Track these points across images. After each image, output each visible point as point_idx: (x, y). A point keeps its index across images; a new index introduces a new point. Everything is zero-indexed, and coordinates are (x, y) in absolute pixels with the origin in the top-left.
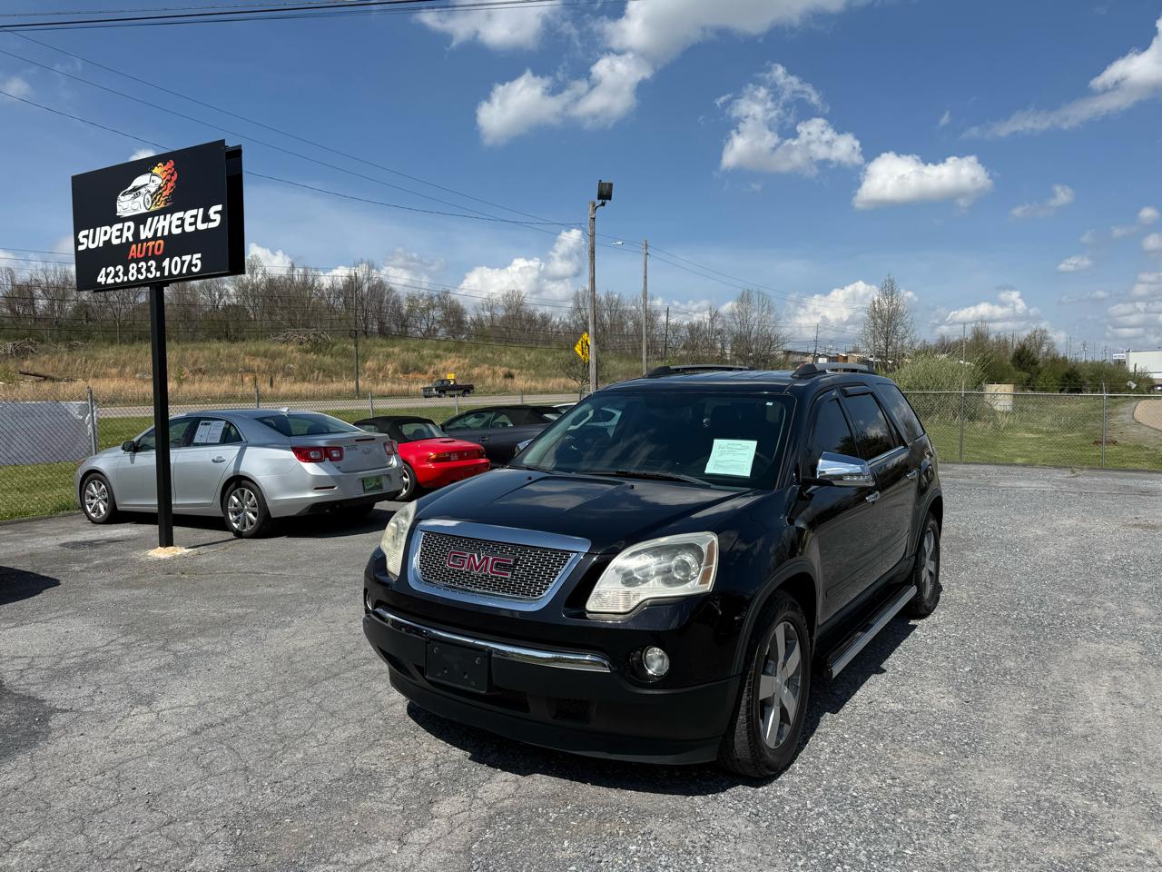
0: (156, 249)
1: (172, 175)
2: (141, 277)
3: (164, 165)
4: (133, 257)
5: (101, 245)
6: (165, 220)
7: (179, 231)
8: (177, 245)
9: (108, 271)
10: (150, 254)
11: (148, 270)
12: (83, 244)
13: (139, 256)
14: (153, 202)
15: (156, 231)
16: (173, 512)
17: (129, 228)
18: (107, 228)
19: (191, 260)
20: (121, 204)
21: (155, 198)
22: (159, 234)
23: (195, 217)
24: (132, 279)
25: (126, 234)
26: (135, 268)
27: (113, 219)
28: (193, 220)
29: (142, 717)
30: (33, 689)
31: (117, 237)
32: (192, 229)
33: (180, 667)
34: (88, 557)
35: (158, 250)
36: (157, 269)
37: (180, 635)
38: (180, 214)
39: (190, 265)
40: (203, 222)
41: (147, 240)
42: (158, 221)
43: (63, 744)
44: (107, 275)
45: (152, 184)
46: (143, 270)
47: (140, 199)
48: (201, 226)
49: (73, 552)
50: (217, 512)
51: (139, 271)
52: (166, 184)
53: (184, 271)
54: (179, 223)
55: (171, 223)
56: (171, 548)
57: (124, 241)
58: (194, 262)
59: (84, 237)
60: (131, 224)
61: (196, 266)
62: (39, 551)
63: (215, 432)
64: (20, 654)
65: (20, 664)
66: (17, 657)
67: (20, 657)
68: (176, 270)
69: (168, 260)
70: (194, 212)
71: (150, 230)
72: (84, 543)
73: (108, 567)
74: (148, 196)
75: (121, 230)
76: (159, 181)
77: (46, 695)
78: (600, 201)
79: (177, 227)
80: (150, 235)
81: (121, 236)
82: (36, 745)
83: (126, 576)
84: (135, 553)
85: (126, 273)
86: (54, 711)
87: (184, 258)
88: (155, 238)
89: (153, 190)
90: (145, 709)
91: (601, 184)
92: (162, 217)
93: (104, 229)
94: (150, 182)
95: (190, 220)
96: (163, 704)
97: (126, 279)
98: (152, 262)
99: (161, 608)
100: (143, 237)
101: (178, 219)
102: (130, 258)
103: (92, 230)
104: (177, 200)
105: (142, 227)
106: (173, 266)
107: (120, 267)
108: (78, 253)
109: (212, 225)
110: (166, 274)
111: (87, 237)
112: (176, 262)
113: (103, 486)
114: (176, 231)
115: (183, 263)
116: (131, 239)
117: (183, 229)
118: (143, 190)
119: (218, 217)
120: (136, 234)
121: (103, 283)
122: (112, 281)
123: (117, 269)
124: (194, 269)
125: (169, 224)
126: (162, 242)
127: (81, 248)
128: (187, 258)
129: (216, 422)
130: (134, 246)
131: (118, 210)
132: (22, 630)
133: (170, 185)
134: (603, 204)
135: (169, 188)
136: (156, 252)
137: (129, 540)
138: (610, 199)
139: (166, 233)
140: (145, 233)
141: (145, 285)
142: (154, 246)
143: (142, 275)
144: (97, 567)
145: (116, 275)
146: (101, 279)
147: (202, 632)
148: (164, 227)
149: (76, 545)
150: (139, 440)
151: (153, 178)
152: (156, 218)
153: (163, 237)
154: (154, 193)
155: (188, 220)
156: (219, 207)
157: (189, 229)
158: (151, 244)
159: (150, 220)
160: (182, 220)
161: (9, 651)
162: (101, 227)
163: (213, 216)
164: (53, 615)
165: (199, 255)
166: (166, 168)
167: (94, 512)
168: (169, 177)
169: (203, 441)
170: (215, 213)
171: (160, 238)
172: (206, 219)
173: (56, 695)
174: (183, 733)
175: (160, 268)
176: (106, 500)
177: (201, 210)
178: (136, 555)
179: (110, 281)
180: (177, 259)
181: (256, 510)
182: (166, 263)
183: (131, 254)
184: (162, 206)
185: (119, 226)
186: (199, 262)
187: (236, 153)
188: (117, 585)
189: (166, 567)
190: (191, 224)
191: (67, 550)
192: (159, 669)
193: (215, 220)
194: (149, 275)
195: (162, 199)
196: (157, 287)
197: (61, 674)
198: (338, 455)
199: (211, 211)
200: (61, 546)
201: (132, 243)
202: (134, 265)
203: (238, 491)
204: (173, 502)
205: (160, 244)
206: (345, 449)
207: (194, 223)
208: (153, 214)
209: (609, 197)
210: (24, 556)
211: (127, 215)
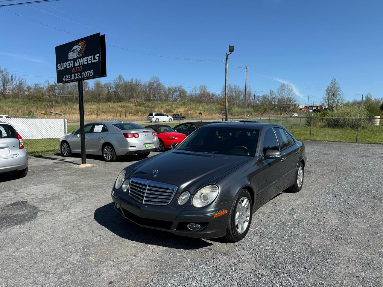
0: (80, 69)
1: (84, 45)
2: (76, 78)
5: (64, 68)
6: (82, 60)
8: (86, 67)
10: (78, 71)
11: (78, 76)
12: (59, 68)
13: (75, 72)
14: (79, 54)
15: (80, 63)
16: (86, 153)
17: (72, 63)
18: (66, 63)
20: (70, 55)
22: (81, 64)
23: (91, 58)
24: (73, 79)
27: (67, 60)
28: (90, 59)
29: (65, 214)
30: (35, 204)
31: (68, 66)
32: (90, 62)
33: (80, 199)
34: (60, 166)
36: (80, 76)
37: (82, 190)
38: (87, 58)
39: (90, 74)
40: (93, 60)
41: (77, 66)
43: (40, 220)
44: (66, 78)
45: (79, 48)
46: (76, 76)
47: (75, 53)
48: (93, 61)
49: (56, 165)
50: (100, 154)
51: (75, 76)
52: (82, 48)
53: (88, 76)
54: (86, 60)
55: (84, 60)
56: (85, 164)
57: (70, 67)
58: (91, 73)
59: (59, 66)
60: (72, 61)
61: (91, 74)
62: (47, 164)
63: (100, 128)
64: (34, 194)
65: (33, 197)
66: (33, 195)
67: (34, 195)
68: (86, 75)
69: (83, 72)
70: (90, 57)
71: (78, 63)
72: (60, 162)
73: (66, 170)
74: (77, 52)
75: (70, 63)
76: (80, 47)
77: (38, 206)
78: (230, 53)
79: (86, 62)
80: (78, 65)
81: (70, 65)
82: (32, 220)
83: (70, 172)
85: (71, 77)
86: (39, 211)
87: (88, 72)
88: (79, 66)
89: (79, 50)
90: (66, 211)
91: (230, 47)
92: (81, 59)
93: (65, 63)
94: (78, 48)
96: (72, 210)
97: (71, 79)
98: (79, 73)
99: (78, 182)
100: (76, 65)
101: (86, 59)
103: (61, 64)
104: (85, 53)
105: (76, 62)
106: (85, 74)
107: (69, 75)
108: (57, 71)
109: (96, 61)
110: (83, 77)
111: (60, 66)
113: (67, 145)
114: (86, 63)
115: (88, 73)
116: (72, 66)
118: (76, 50)
119: (98, 58)
120: (74, 64)
122: (67, 80)
124: (91, 75)
125: (83, 61)
126: (81, 67)
127: (58, 70)
128: (89, 72)
129: (100, 125)
130: (73, 68)
131: (69, 57)
132: (36, 187)
133: (84, 48)
134: (231, 54)
136: (80, 70)
139: (83, 64)
141: (77, 81)
142: (79, 68)
144: (62, 169)
145: (68, 78)
146: (64, 80)
147: (89, 189)
150: (78, 131)
151: (79, 46)
152: (80, 59)
153: (82, 65)
156: (98, 55)
157: (89, 62)
158: (78, 67)
159: (78, 60)
160: (87, 59)
161: (31, 193)
163: (96, 58)
164: (46, 183)
165: (92, 71)
166: (82, 43)
167: (65, 153)
168: (83, 46)
169: (96, 131)
170: (97, 57)
171: (81, 66)
172: (94, 59)
173: (40, 206)
174: (76, 219)
175: (81, 75)
176: (68, 150)
177: (93, 56)
178: (75, 166)
180: (86, 72)
181: (112, 153)
182: (83, 74)
183: (73, 71)
184: (81, 55)
185: (69, 62)
186: (92, 73)
187: (104, 37)
188: (67, 175)
189: (83, 170)
190: (90, 61)
192: (73, 200)
193: (97, 59)
194: (78, 78)
195: (81, 53)
196: (80, 81)
197: (44, 200)
198: (137, 136)
199: (96, 56)
200: (54, 163)
201: (73, 67)
202: (73, 74)
203: (107, 147)
204: (86, 150)
205: (81, 68)
206: (139, 134)
207: (91, 60)
208: (78, 58)
209: (233, 51)
210: (42, 166)
211: (71, 59)
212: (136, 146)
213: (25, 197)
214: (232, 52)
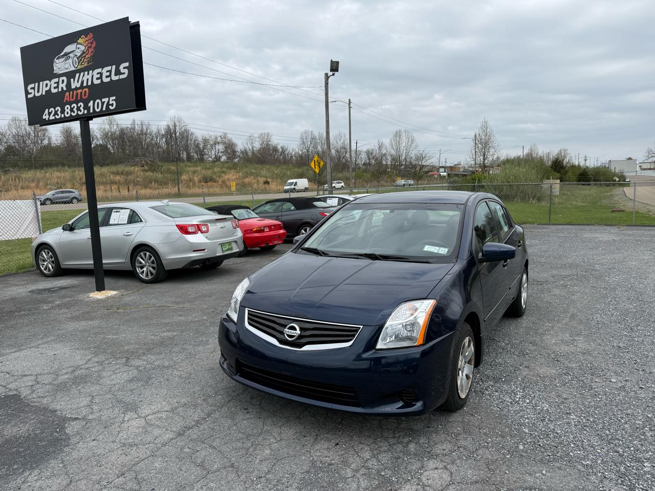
0: (83, 95)
1: (92, 43)
3: (86, 37)
4: (67, 101)
5: (44, 93)
6: (88, 74)
7: (99, 81)
8: (97, 91)
9: (50, 111)
10: (79, 98)
11: (78, 109)
12: (31, 93)
13: (72, 100)
14: (79, 63)
15: (82, 82)
16: (104, 269)
17: (63, 81)
18: (48, 82)
19: (109, 101)
20: (56, 65)
21: (81, 60)
22: (85, 84)
23: (110, 71)
24: (67, 116)
25: (61, 85)
26: (69, 108)
27: (51, 75)
28: (108, 74)
29: (134, 424)
30: (45, 401)
31: (55, 88)
32: (108, 80)
33: (145, 379)
34: (50, 299)
35: (85, 96)
36: (84, 109)
37: (135, 354)
38: (99, 70)
39: (108, 104)
40: (116, 75)
41: (76, 89)
42: (84, 76)
43: (83, 449)
44: (49, 114)
45: (79, 51)
46: (75, 110)
47: (70, 61)
48: (114, 78)
49: (39, 296)
50: (129, 267)
51: (72, 110)
52: (88, 50)
53: (104, 109)
54: (99, 76)
55: (92, 76)
56: (103, 292)
57: (60, 90)
58: (111, 103)
59: (31, 89)
61: (112, 105)
62: (17, 296)
63: (123, 216)
64: (26, 373)
65: (29, 381)
66: (25, 375)
68: (98, 108)
69: (92, 102)
70: (109, 68)
71: (78, 82)
72: (45, 290)
73: (67, 306)
74: (75, 59)
75: (58, 83)
76: (82, 48)
77: (54, 406)
78: (332, 73)
79: (97, 79)
80: (78, 86)
81: (57, 87)
82: (62, 451)
83: (81, 312)
84: (80, 295)
85: (63, 112)
86: (65, 420)
87: (103, 100)
88: (82, 87)
89: (79, 54)
90: (134, 415)
91: (332, 62)
92: (86, 73)
93: (45, 82)
94: (76, 49)
95: (106, 74)
96: (145, 410)
97: (63, 116)
98: (81, 104)
99: (113, 334)
100: (73, 87)
101: (98, 74)
102: (65, 101)
103: (37, 84)
104: (95, 61)
105: (72, 80)
106: (95, 105)
107: (58, 108)
108: (28, 101)
109: (122, 77)
110: (91, 111)
111: (33, 88)
112: (98, 103)
113: (50, 253)
114: (97, 82)
115: (103, 103)
116: (65, 89)
117: (102, 80)
118: (71, 55)
119: (126, 71)
120: (68, 85)
121: (47, 119)
122: (54, 118)
123: (56, 109)
124: (111, 107)
125: (91, 77)
126: (87, 90)
127: (30, 96)
128: (106, 100)
129: (123, 210)
130: (67, 94)
131: (55, 70)
132: (22, 354)
133: (91, 50)
134: (333, 75)
135: (90, 52)
136: (83, 97)
137: (73, 287)
138: (338, 71)
139: (90, 83)
140: (75, 84)
141: (76, 120)
142: (81, 93)
143: (74, 113)
144: (59, 306)
145: (56, 113)
146: (46, 117)
147: (149, 350)
148: (88, 79)
149: (40, 291)
150: (73, 223)
151: (78, 46)
152: (82, 74)
153: (87, 86)
154: (80, 56)
155: (105, 74)
156: (127, 64)
157: (106, 80)
158: (79, 91)
159: (77, 75)
160: (101, 74)
161: (18, 371)
162: (43, 81)
163: (122, 71)
164: (40, 342)
165: (114, 98)
166: (87, 39)
167: (45, 269)
168: (89, 45)
169: (116, 223)
170: (124, 68)
171: (85, 87)
172: (118, 72)
173: (63, 405)
174: (171, 435)
175: (86, 107)
176: (53, 262)
177: (114, 67)
178: (81, 297)
179: (52, 118)
180: (98, 101)
181: (155, 265)
182: (91, 104)
183: (65, 99)
184: (86, 65)
185: (56, 80)
186: (114, 103)
187: (136, 26)
188: (77, 318)
190: (107, 77)
191: (35, 296)
192: (131, 381)
193: (124, 73)
194: (79, 112)
195: (85, 60)
196: (85, 120)
197: (61, 388)
198: (206, 229)
199: (121, 67)
200: (30, 292)
201: (66, 91)
202: (68, 106)
203: (142, 254)
204: (103, 262)
205: (85, 91)
206: (209, 225)
207: (110, 76)
208: (79, 71)
209: (337, 70)
210: (7, 300)
211: (61, 72)
212: (204, 250)
213: (9, 384)
214: (336, 72)
